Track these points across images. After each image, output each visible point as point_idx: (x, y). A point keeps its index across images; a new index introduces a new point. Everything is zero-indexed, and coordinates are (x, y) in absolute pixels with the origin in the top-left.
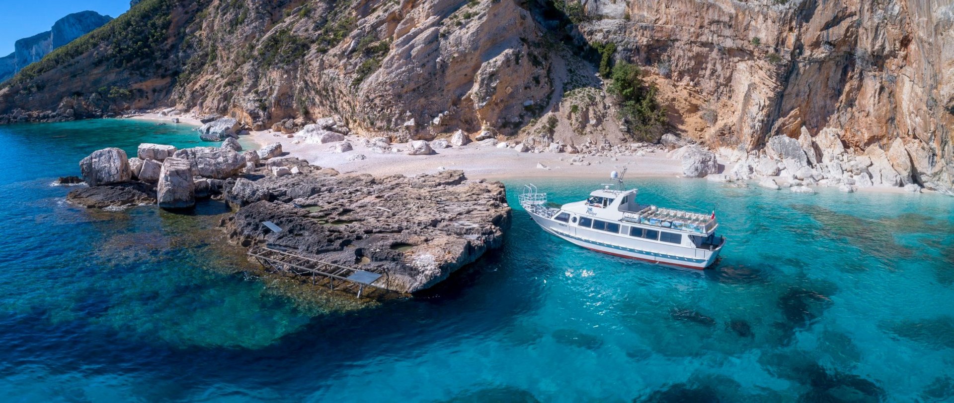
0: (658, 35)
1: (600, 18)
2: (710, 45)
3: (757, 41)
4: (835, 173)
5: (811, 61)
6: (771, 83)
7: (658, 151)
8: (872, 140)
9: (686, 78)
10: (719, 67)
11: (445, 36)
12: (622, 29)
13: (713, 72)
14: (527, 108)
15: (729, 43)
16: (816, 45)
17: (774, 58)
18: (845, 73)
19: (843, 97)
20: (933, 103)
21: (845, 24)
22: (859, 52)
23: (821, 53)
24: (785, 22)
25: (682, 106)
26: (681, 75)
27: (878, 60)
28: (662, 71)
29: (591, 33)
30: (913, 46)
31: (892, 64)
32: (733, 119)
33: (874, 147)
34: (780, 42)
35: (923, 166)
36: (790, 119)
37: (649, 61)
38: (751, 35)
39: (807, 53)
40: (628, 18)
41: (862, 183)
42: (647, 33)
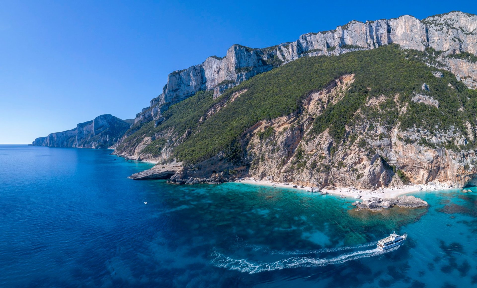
0: (404, 165)
1: (391, 160)
2: (415, 167)
3: (425, 167)
4: (439, 187)
5: (434, 169)
6: (428, 173)
7: (408, 186)
8: (444, 180)
9: (410, 172)
10: (416, 170)
11: (375, 169)
12: (397, 163)
13: (415, 171)
14: (388, 181)
15: (419, 167)
16: (434, 167)
17: (428, 170)
18: (438, 170)
19: (438, 174)
20: (453, 175)
21: (438, 163)
22: (441, 167)
23: (435, 168)
24: (429, 164)
25: (409, 177)
26: (408, 171)
27: (444, 168)
28: (405, 171)
29: (390, 164)
30: (449, 166)
31: (446, 169)
32: (420, 179)
33: (444, 182)
34: (429, 167)
35: (452, 184)
36: (430, 179)
37: (402, 169)
38: (423, 166)
39: (433, 168)
40: (398, 161)
41: (444, 188)
42: (402, 164)
